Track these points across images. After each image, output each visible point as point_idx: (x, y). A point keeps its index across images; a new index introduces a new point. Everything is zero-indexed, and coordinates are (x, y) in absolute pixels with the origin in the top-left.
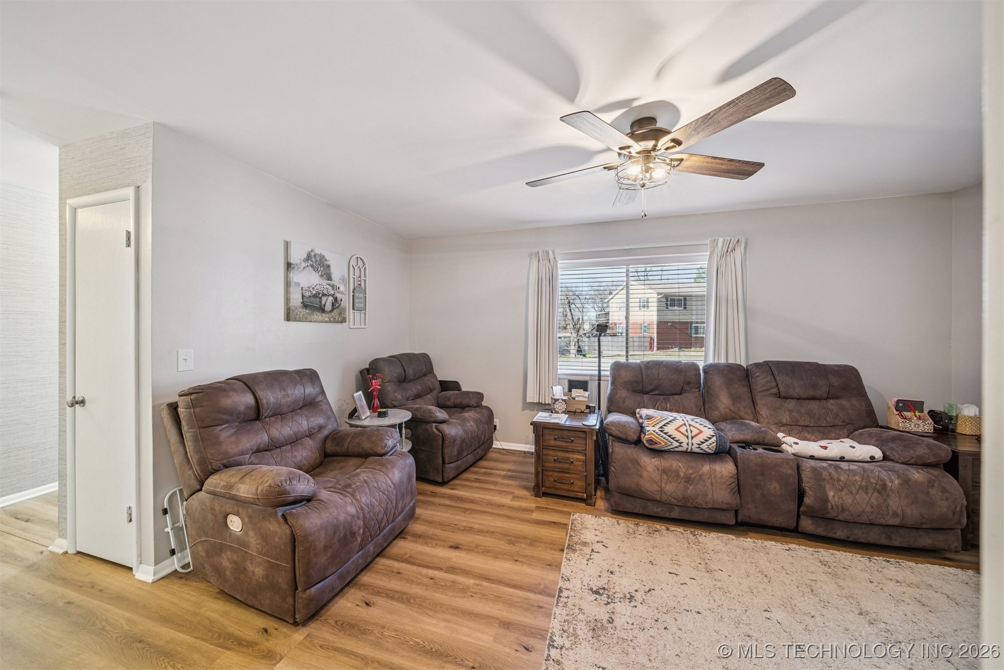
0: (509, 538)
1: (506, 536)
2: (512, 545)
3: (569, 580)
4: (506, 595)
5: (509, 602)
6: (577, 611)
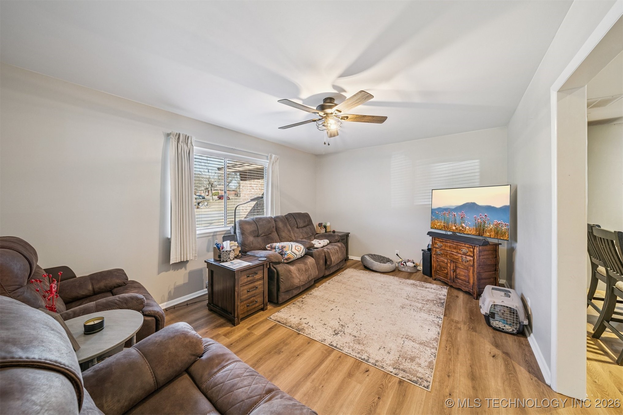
0: (273, 352)
1: (270, 353)
2: (281, 353)
3: (325, 340)
4: (327, 369)
5: (333, 369)
6: (347, 345)
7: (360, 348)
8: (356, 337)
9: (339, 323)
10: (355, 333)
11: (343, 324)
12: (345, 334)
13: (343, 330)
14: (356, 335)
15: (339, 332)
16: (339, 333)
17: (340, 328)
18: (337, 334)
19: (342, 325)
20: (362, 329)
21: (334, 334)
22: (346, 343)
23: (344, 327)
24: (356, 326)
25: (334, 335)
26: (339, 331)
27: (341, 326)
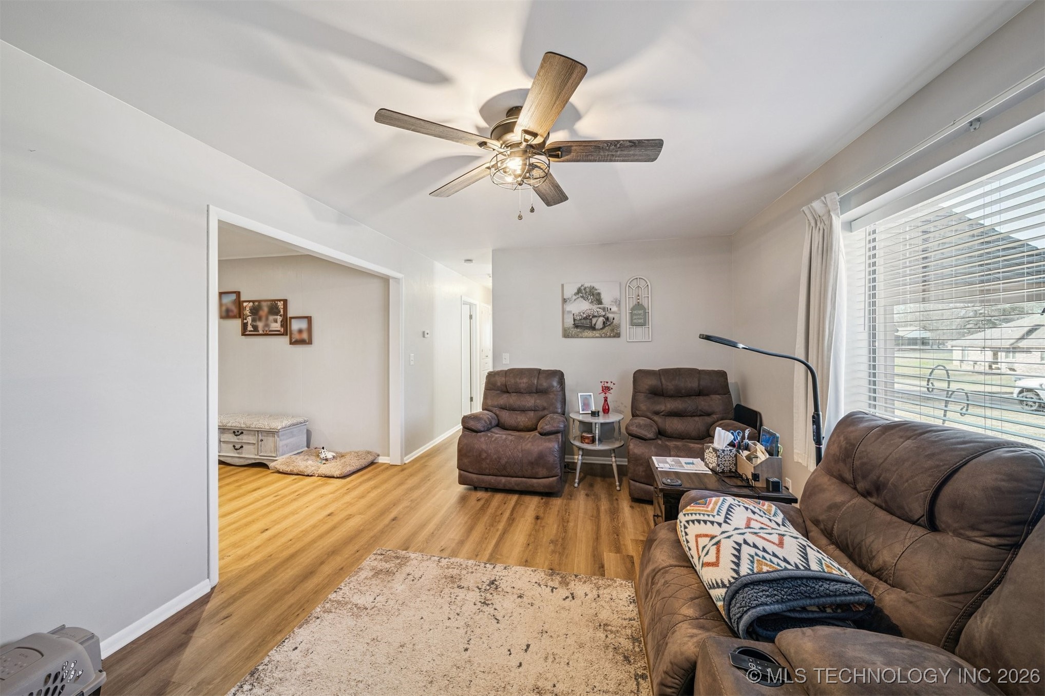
3: (506, 569)
6: (470, 570)
7: (450, 570)
8: (458, 587)
9: (495, 609)
10: (460, 594)
11: (485, 608)
12: (478, 587)
13: (483, 594)
14: (457, 590)
15: (488, 588)
16: (488, 585)
17: (489, 596)
18: (492, 583)
19: (488, 605)
20: (446, 607)
21: (495, 583)
22: (472, 572)
23: (483, 601)
24: (458, 611)
25: (495, 580)
26: (488, 590)
27: (490, 602)
